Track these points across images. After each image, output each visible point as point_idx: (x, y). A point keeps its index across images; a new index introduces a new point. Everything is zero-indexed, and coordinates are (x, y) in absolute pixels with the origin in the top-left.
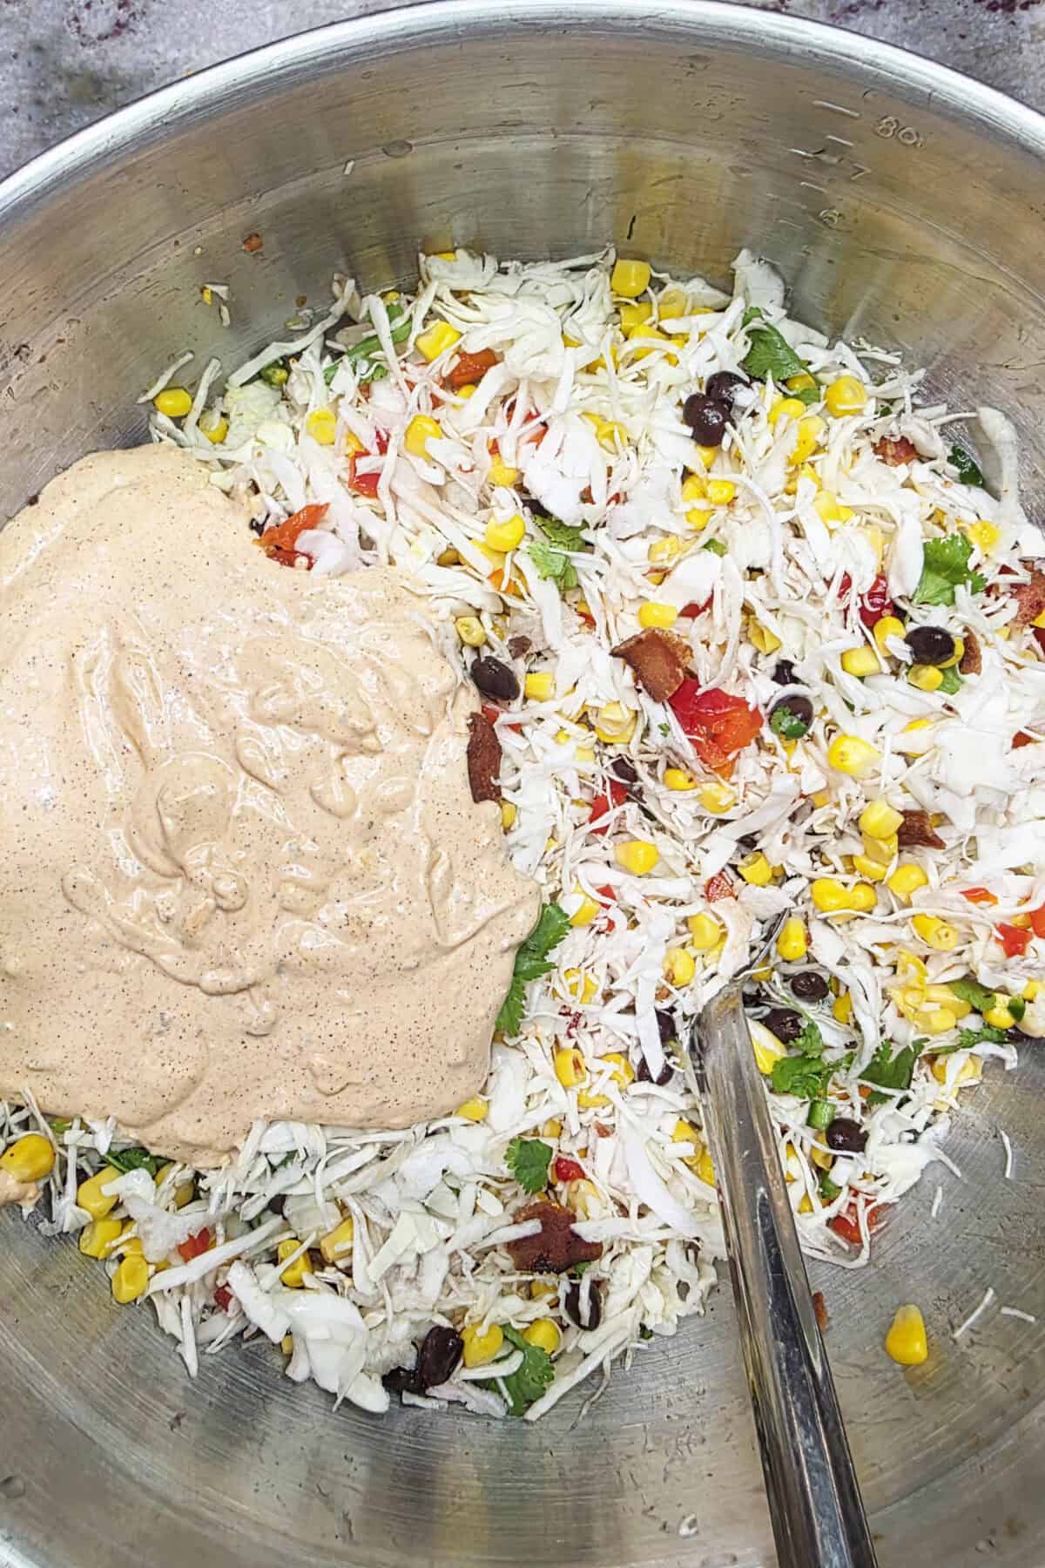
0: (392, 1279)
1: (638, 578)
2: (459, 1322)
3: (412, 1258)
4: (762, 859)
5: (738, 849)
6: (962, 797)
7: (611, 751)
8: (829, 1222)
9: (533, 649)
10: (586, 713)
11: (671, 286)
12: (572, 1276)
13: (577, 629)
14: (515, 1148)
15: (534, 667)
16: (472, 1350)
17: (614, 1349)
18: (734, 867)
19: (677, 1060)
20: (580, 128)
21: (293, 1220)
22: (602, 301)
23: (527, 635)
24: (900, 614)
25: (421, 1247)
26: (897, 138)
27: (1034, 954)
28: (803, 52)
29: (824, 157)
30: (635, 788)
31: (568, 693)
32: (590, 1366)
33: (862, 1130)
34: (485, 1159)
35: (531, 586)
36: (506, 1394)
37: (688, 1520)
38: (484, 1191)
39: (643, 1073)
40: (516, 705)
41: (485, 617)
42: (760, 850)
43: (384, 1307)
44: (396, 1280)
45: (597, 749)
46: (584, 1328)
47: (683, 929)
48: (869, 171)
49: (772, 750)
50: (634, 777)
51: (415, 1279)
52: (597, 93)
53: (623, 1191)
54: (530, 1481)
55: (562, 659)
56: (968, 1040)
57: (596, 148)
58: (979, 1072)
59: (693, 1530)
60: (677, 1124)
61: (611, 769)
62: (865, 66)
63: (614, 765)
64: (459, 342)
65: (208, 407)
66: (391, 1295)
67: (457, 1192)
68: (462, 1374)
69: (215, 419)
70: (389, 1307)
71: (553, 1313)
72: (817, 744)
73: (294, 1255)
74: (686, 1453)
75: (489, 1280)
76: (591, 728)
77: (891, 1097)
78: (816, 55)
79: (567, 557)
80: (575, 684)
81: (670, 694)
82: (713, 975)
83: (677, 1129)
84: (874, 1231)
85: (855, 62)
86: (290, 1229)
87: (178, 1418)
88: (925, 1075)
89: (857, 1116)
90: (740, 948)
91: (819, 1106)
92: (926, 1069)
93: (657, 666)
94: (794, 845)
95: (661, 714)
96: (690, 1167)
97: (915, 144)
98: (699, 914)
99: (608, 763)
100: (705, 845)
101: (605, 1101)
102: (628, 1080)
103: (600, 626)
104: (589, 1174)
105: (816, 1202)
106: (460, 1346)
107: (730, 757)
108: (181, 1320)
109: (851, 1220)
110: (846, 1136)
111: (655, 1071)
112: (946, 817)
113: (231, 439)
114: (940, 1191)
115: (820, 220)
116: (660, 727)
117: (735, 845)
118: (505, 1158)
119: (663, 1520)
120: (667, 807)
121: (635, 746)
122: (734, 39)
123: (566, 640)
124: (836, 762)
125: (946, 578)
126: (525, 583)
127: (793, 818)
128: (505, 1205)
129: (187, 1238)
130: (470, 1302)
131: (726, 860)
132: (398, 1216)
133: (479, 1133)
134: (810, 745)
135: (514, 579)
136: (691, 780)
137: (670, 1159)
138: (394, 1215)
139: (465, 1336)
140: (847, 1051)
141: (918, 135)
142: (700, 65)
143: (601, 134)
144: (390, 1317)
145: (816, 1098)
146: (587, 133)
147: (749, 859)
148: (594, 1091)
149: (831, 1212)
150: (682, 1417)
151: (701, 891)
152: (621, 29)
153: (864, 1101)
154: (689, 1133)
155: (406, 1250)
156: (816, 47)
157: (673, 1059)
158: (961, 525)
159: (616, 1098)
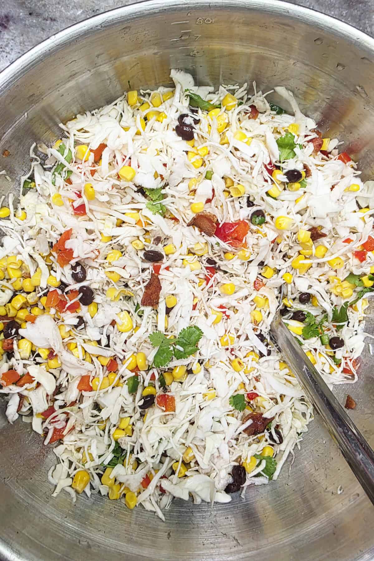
0: (212, 460)
1: (187, 197)
2: (240, 461)
3: (216, 450)
4: (269, 269)
5: (259, 268)
6: (324, 219)
7: (204, 258)
8: (342, 372)
9: (163, 239)
10: (189, 250)
11: (152, 93)
12: (268, 430)
13: (173, 225)
14: (232, 399)
15: (165, 243)
16: (248, 468)
17: (292, 445)
18: (260, 274)
19: (270, 346)
20: (97, 65)
21: (172, 456)
22: (128, 110)
23: (159, 236)
24: (278, 168)
25: (217, 445)
26: (205, 23)
27: (369, 258)
28: (160, 10)
29: (183, 38)
30: (217, 266)
31: (180, 247)
32: (287, 453)
33: (340, 339)
34: (223, 407)
35: (152, 220)
36: (265, 475)
37: (339, 488)
38: (228, 417)
39: (261, 355)
40: (164, 260)
41: (141, 238)
42: (266, 265)
43: (214, 469)
44: (214, 459)
45: (199, 259)
46: (280, 444)
47: (252, 303)
48: (200, 36)
49: (256, 232)
50: (215, 263)
51: (220, 456)
52: (96, 53)
53: (272, 394)
54: (285, 498)
55: (173, 237)
56: (360, 295)
57: (105, 68)
58: (368, 303)
59: (342, 491)
60: (280, 364)
61: (207, 264)
62: (183, 6)
63: (207, 262)
64: (89, 148)
65: (16, 208)
66: (215, 465)
67: (219, 422)
68: (249, 476)
69: (20, 211)
70: (216, 469)
71: (267, 443)
72: (270, 224)
73: (179, 467)
74: (329, 465)
75: (243, 443)
76: (194, 254)
77: (344, 325)
78: (165, 10)
79: (160, 203)
80: (182, 243)
81: (214, 233)
82: (269, 313)
83: (280, 366)
84: (357, 368)
85: (179, 6)
86: (173, 460)
87: (169, 534)
88: (351, 312)
89: (336, 335)
90: (274, 301)
91: (322, 337)
92: (351, 309)
93: (206, 224)
94: (277, 258)
95: (214, 240)
96: (290, 376)
97: (212, 22)
98: (256, 296)
99: (205, 262)
100: (248, 271)
101: (254, 369)
102: (258, 359)
103: (181, 220)
104: (259, 394)
105: (335, 367)
106: (244, 468)
107: (244, 242)
108: (153, 505)
109: (347, 368)
110: (336, 343)
111: (265, 352)
112: (322, 226)
113: (29, 217)
114: (370, 345)
115: (192, 56)
116: (216, 244)
117: (257, 267)
118: (230, 404)
119: (331, 491)
120: (230, 267)
121: (210, 253)
122: (135, 16)
123: (172, 231)
124: (278, 227)
125: (289, 149)
126: (150, 220)
127: (272, 250)
128: (237, 418)
129: (143, 479)
130: (240, 454)
131: (257, 273)
132: (205, 439)
133: (218, 401)
134: (267, 225)
135: (145, 220)
136: (234, 254)
137: (282, 376)
138: (204, 440)
139: (244, 465)
140: (323, 315)
141: (211, 19)
142: (127, 30)
143: (105, 63)
144: (218, 472)
145: (320, 335)
146: (100, 65)
147: (264, 269)
148: (249, 367)
149: (341, 369)
150: (322, 454)
151: (253, 288)
152: (95, 31)
153: (336, 329)
154: (284, 365)
155: (213, 448)
156: (164, 7)
157: (269, 346)
158: (285, 129)
159: (257, 366)
